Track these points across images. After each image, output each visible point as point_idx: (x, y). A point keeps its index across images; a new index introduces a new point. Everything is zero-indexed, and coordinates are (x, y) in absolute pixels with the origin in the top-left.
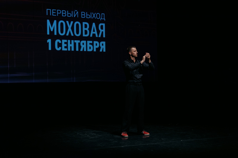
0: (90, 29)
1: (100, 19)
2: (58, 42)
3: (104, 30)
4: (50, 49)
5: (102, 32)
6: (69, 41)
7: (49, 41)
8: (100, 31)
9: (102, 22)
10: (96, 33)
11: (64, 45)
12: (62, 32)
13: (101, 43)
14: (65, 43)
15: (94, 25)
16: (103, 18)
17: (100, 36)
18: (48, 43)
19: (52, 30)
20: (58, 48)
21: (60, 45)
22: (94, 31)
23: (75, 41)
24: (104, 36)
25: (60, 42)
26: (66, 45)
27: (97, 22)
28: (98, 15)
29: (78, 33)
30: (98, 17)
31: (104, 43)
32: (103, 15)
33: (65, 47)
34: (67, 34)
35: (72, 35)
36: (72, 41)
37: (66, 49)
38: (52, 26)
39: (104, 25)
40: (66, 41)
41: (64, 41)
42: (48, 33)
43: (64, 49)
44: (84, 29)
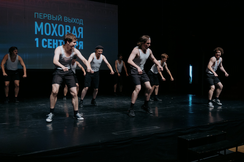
0: (71, 31)
1: (79, 24)
2: (44, 41)
3: (82, 33)
4: (37, 46)
5: (81, 34)
6: (54, 40)
7: (37, 39)
8: (79, 33)
9: (81, 26)
10: (76, 34)
11: (49, 44)
12: (48, 32)
13: (80, 42)
14: (51, 42)
15: (74, 28)
16: (81, 23)
17: (79, 37)
18: (36, 41)
19: (39, 31)
20: (44, 45)
21: (46, 43)
22: (74, 33)
23: (59, 41)
24: (82, 37)
25: (46, 41)
26: (51, 44)
27: (77, 26)
28: (78, 20)
29: (61, 34)
30: (78, 22)
31: (82, 42)
32: (81, 21)
33: (51, 45)
34: (52, 35)
35: (57, 35)
36: (57, 41)
37: (51, 47)
38: (39, 27)
39: (82, 28)
40: (51, 40)
41: (49, 40)
42: (36, 33)
43: (49, 47)
44: (66, 31)
